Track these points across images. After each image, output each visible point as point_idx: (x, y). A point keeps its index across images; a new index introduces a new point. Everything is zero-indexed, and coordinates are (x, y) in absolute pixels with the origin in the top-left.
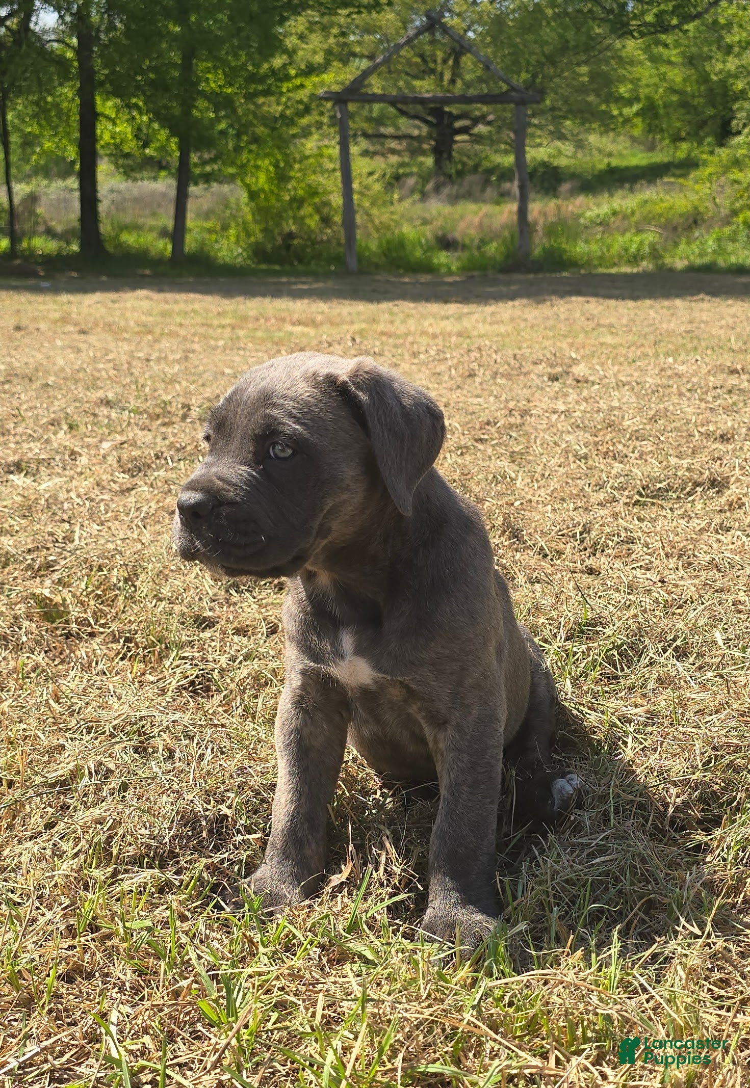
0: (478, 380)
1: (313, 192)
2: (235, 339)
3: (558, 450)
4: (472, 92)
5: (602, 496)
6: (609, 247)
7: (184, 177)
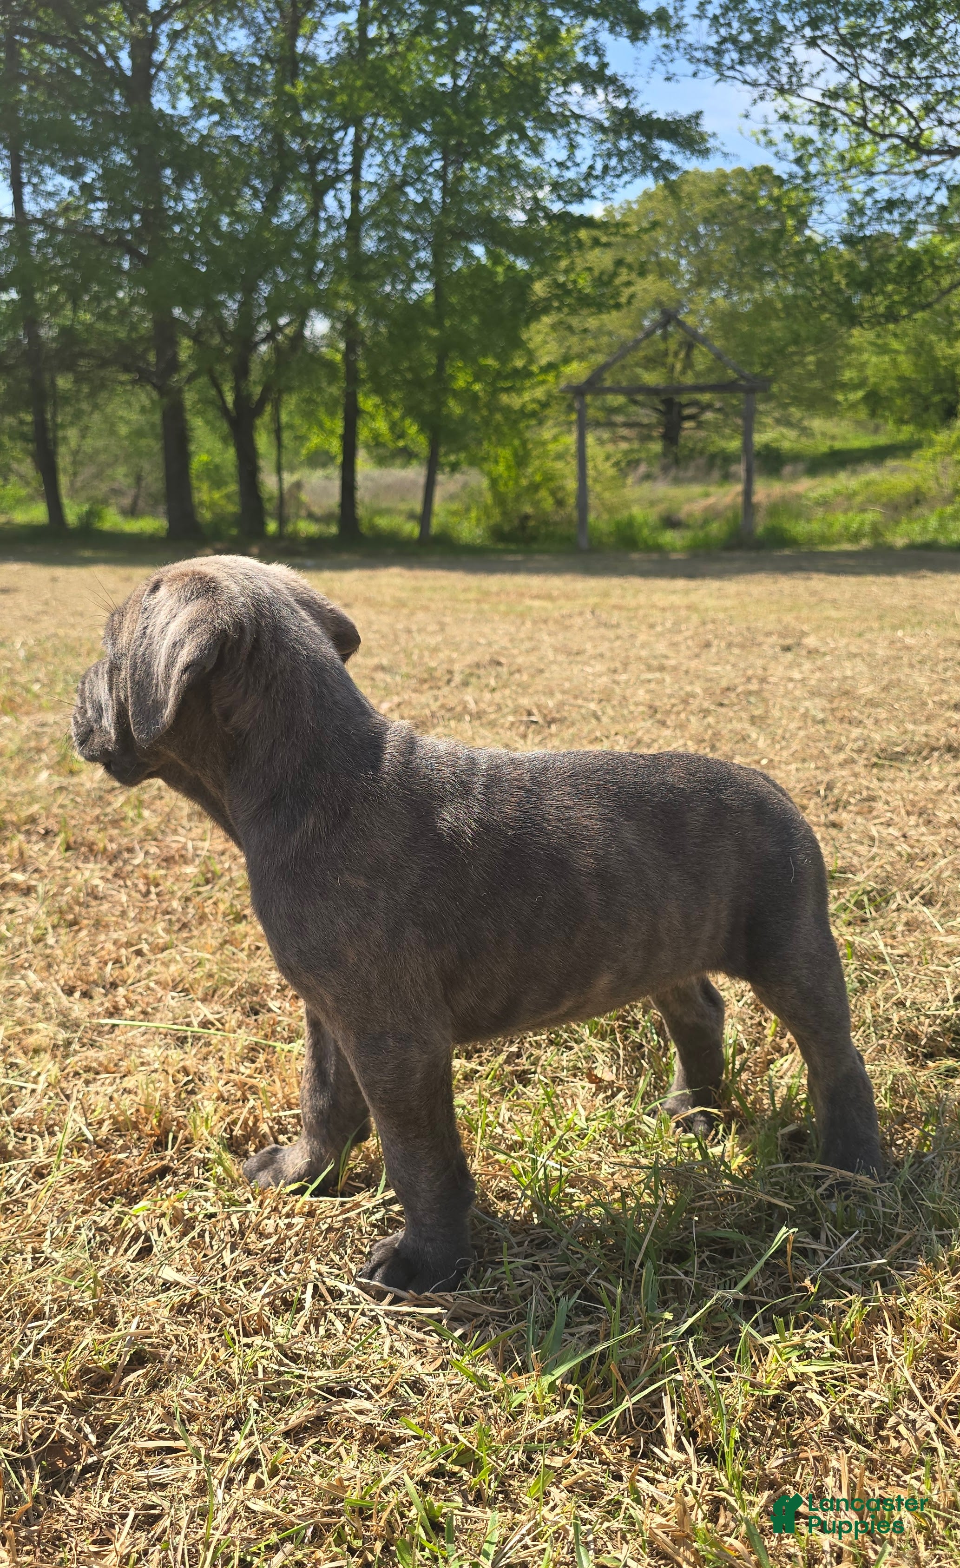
0: (714, 650)
1: (549, 478)
2: (481, 612)
3: (797, 715)
4: (701, 381)
5: (842, 756)
6: (830, 525)
7: (433, 467)
